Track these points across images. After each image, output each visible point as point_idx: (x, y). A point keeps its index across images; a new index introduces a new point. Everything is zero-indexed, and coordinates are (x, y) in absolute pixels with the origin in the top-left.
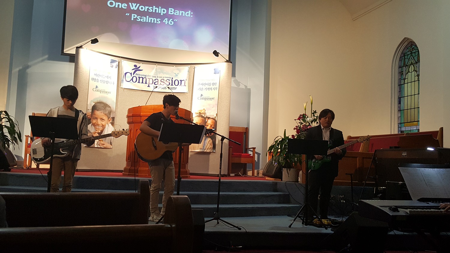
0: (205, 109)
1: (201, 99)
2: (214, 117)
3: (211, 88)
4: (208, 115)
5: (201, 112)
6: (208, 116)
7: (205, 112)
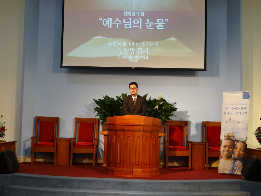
0: (234, 132)
1: (230, 122)
2: (243, 140)
3: (240, 113)
4: (237, 137)
5: (230, 135)
6: (237, 139)
7: (234, 135)
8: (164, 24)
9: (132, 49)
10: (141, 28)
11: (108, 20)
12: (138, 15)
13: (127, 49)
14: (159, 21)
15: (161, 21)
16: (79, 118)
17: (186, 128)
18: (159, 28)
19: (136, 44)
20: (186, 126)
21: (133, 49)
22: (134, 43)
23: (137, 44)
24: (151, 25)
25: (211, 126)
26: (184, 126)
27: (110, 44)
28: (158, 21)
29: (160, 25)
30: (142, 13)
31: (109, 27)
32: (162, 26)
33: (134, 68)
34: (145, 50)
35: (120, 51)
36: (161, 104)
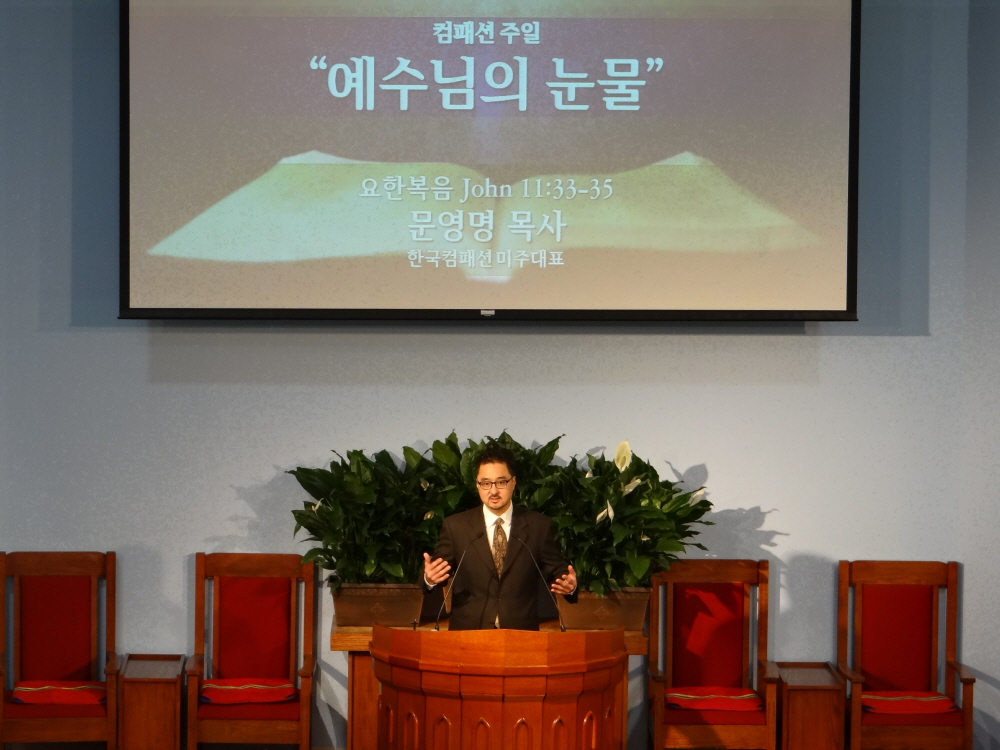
8: (643, 83)
9: (482, 214)
10: (523, 107)
11: (353, 70)
12: (510, 42)
13: (453, 217)
14: (618, 68)
15: (627, 68)
16: (214, 556)
17: (754, 594)
18: (616, 104)
19: (502, 187)
20: (754, 583)
21: (487, 218)
22: (488, 187)
23: (506, 189)
24: (577, 89)
25: (880, 582)
26: (746, 587)
27: (366, 194)
28: (611, 72)
29: (622, 90)
30: (527, 28)
31: (359, 106)
32: (629, 95)
33: (493, 313)
34: (547, 217)
35: (422, 227)
36: (631, 490)
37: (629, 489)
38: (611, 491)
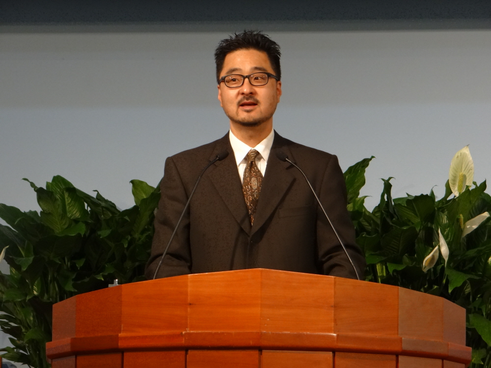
36: (475, 227)
37: (472, 225)
38: (445, 220)
